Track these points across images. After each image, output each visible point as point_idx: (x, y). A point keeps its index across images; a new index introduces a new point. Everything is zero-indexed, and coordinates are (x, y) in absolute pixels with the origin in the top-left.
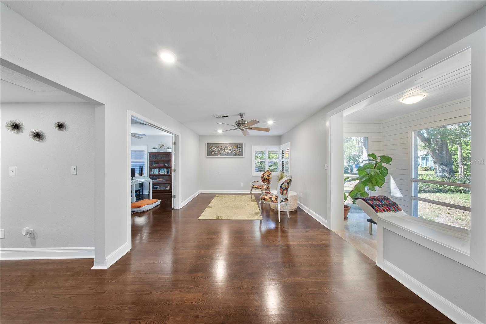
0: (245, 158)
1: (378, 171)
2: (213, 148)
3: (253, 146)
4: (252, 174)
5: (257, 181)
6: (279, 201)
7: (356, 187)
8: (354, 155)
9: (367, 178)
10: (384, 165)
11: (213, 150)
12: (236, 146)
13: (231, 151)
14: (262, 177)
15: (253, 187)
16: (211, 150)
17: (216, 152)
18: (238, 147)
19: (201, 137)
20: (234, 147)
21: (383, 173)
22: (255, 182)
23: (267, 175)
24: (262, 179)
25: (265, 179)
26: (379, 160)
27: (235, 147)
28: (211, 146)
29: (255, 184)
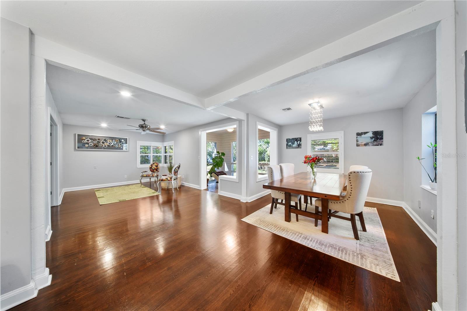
0: (129, 152)
1: (220, 160)
2: (86, 140)
4: (137, 166)
5: (146, 172)
6: (173, 179)
7: (212, 169)
8: (210, 151)
9: (216, 163)
10: (223, 157)
11: (87, 142)
12: (118, 139)
13: (111, 145)
14: (151, 168)
15: (143, 176)
16: (84, 142)
17: (91, 144)
18: (120, 141)
19: (65, 126)
21: (222, 161)
22: (144, 172)
23: (155, 166)
24: (150, 169)
25: (154, 169)
26: (221, 155)
27: (117, 141)
28: (84, 138)
29: (145, 174)
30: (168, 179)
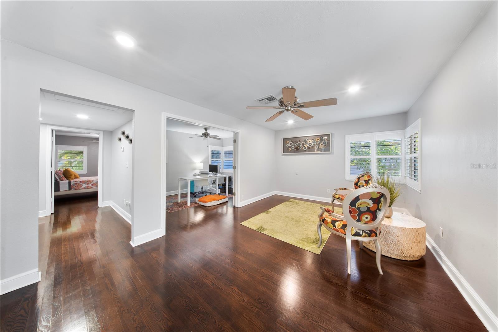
0: (333, 154)
2: (290, 143)
3: (346, 136)
4: (345, 177)
5: (345, 189)
11: (290, 145)
12: (318, 138)
13: (311, 146)
14: (356, 184)
16: (288, 145)
17: (293, 148)
18: (321, 140)
19: (277, 132)
20: (316, 140)
22: (340, 189)
23: (364, 181)
24: (355, 187)
27: (318, 140)
28: (288, 142)
30: (337, 224)
